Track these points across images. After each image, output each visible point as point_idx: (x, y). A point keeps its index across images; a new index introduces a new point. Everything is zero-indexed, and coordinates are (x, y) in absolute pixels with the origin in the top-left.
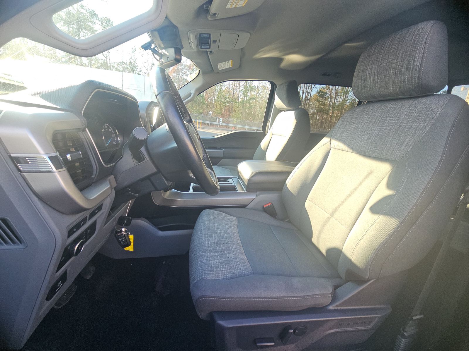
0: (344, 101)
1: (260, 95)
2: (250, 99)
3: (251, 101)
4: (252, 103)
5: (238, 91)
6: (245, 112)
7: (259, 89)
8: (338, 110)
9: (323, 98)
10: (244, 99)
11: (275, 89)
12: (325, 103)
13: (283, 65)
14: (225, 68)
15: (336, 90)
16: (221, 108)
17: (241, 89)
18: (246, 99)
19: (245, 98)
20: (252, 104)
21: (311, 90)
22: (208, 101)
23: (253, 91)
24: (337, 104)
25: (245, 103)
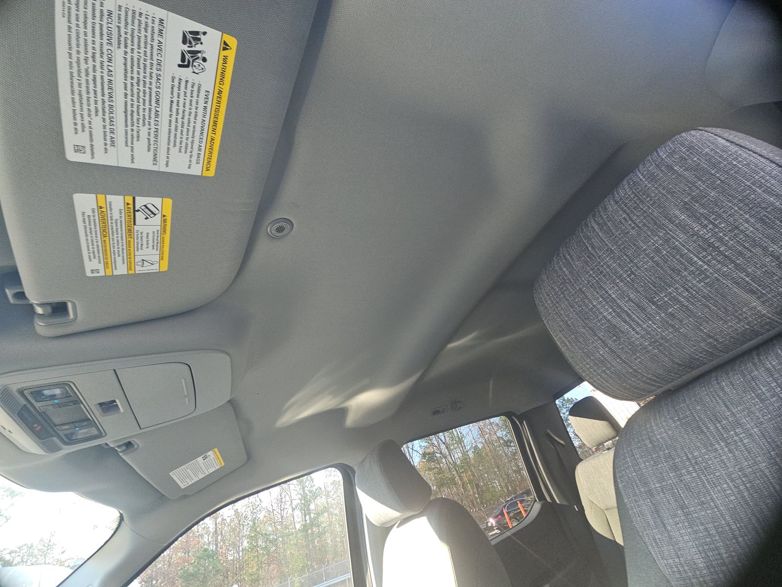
0: (465, 453)
1: (334, 499)
2: (317, 515)
3: (321, 519)
4: (324, 522)
5: (291, 509)
6: (315, 547)
7: (329, 489)
8: (466, 471)
9: (434, 462)
10: (306, 521)
11: (352, 477)
12: (441, 468)
13: (350, 420)
14: (201, 476)
15: (444, 443)
16: (261, 564)
17: (295, 503)
18: (310, 517)
19: (307, 517)
20: (323, 525)
21: (412, 458)
22: (227, 561)
23: (319, 497)
24: (458, 462)
25: (308, 529)
